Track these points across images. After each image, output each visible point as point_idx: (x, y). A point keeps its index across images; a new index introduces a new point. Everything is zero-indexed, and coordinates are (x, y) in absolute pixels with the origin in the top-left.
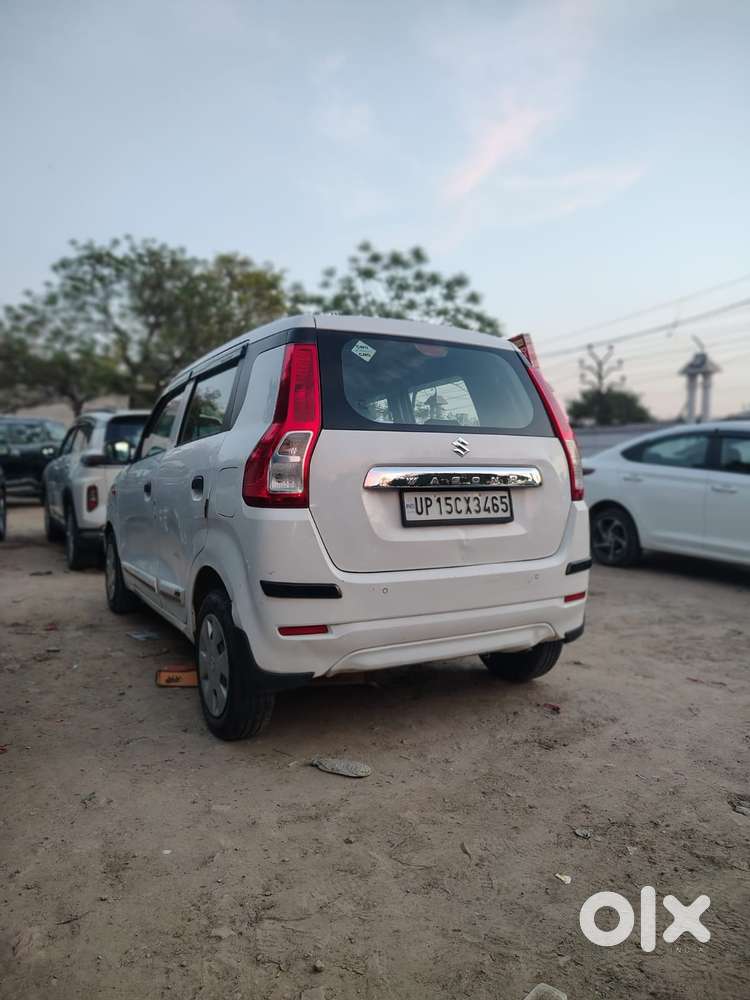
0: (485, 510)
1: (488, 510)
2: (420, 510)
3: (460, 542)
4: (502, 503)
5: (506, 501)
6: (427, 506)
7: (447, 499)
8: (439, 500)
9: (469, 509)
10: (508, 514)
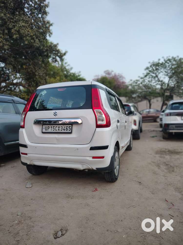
0: (64, 130)
1: (65, 130)
2: (46, 129)
3: (56, 138)
4: (69, 128)
5: (71, 128)
6: (48, 128)
7: (53, 127)
8: (51, 127)
9: (59, 130)
10: (70, 131)
